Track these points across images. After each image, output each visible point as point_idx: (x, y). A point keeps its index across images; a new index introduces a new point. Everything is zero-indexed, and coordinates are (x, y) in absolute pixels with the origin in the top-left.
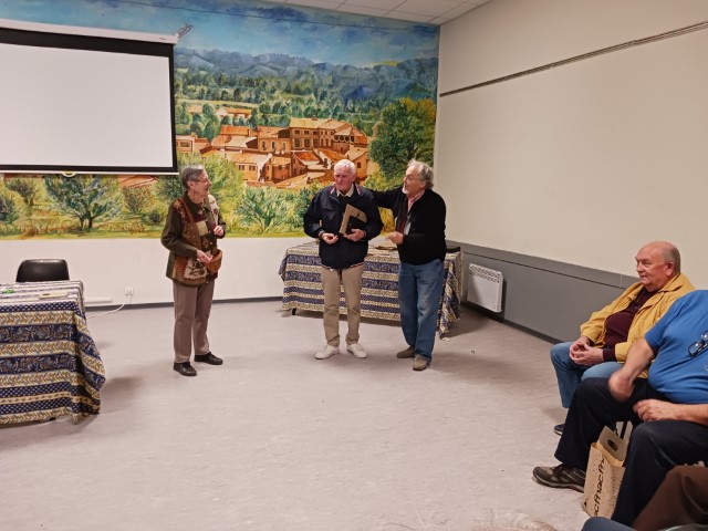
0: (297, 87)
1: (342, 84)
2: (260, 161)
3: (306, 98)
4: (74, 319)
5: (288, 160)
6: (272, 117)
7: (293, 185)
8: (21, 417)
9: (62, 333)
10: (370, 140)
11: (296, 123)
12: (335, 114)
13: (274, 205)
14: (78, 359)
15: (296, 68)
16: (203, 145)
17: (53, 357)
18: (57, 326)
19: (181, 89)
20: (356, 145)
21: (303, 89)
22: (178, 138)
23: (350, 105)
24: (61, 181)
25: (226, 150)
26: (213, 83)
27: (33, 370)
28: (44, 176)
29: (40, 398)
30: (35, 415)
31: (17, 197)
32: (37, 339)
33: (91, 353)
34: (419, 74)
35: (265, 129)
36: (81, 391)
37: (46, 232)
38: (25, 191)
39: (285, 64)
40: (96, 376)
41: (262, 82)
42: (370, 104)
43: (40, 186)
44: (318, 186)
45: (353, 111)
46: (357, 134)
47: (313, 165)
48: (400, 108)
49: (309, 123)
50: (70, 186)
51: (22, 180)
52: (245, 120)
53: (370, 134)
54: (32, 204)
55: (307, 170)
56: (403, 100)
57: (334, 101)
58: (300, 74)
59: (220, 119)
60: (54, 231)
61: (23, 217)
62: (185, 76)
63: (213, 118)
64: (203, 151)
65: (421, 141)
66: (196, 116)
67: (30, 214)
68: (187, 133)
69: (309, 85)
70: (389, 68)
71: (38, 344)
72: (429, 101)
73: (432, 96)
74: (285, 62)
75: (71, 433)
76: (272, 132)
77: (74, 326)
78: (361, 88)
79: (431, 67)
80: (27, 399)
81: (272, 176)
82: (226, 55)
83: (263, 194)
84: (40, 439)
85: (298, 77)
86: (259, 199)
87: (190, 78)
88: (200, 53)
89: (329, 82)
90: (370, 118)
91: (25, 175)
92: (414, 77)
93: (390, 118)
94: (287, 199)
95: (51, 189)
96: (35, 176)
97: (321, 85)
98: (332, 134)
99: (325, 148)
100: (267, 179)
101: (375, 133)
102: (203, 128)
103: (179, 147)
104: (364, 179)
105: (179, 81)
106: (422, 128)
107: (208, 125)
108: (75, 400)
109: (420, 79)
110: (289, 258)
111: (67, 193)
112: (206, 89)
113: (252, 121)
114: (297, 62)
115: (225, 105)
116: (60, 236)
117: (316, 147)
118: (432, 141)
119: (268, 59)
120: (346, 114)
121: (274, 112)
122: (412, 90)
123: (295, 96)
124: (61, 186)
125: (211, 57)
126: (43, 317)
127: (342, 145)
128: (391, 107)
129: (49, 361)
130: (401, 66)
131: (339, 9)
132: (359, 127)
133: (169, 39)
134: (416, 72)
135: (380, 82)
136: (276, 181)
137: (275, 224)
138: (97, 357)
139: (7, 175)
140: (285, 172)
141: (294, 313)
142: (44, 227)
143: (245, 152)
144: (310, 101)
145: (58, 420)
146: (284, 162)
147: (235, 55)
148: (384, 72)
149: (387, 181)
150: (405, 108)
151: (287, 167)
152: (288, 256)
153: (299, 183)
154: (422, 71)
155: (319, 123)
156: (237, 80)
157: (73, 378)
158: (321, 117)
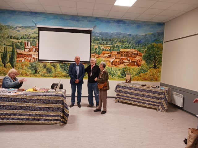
0: (123, 41)
1: (135, 39)
2: (112, 60)
3: (125, 43)
4: (63, 99)
5: (119, 60)
6: (116, 49)
7: (120, 67)
8: (49, 122)
9: (60, 102)
10: (143, 54)
11: (122, 50)
12: (133, 47)
13: (114, 72)
14: (63, 109)
15: (123, 36)
16: (97, 56)
17: (57, 108)
18: (59, 100)
19: (93, 42)
20: (139, 56)
21: (124, 41)
22: (91, 54)
23: (137, 45)
24: (63, 64)
25: (103, 57)
26: (101, 40)
27: (53, 111)
28: (59, 63)
29: (54, 118)
30: (52, 122)
31: (53, 68)
32: (54, 103)
33: (66, 108)
34: (158, 36)
35: (113, 52)
36: (63, 118)
37: (59, 77)
38: (55, 66)
39: (120, 35)
40: (67, 114)
41: (113, 40)
42: (143, 45)
43: (58, 65)
44: (127, 67)
45: (138, 47)
46: (139, 53)
47: (126, 61)
48: (152, 46)
49: (126, 50)
50: (65, 66)
51: (54, 64)
52: (108, 50)
53: (143, 53)
54: (56, 70)
55: (124, 63)
56: (153, 44)
57: (133, 44)
58: (124, 37)
59: (102, 49)
60: (61, 76)
61: (54, 73)
62: (94, 38)
63: (100, 49)
64: (97, 58)
65: (158, 55)
66: (96, 49)
67: (56, 72)
68: (93, 53)
69: (126, 40)
70: (149, 35)
71: (54, 104)
72: (161, 44)
73: (162, 42)
74: (120, 34)
75: (60, 128)
76: (115, 53)
77: (63, 101)
78: (141, 40)
79: (162, 34)
80: (51, 118)
81: (114, 64)
82: (105, 33)
83: (112, 69)
84: (53, 128)
85: (123, 38)
86: (111, 70)
87: (95, 39)
88: (98, 33)
89: (132, 39)
90: (143, 49)
91: (55, 63)
92: (156, 37)
93: (149, 49)
94: (118, 70)
95: (61, 66)
96: (57, 63)
97: (129, 40)
98: (132, 53)
99: (129, 57)
100: (113, 65)
101: (144, 52)
102: (98, 52)
103: (91, 56)
104: (140, 65)
105: (92, 40)
106: (159, 51)
107: (99, 51)
108: (61, 120)
109: (158, 38)
110: (118, 86)
111: (64, 67)
112: (99, 41)
113: (110, 50)
114: (123, 34)
115: (103, 46)
116: (62, 78)
117: (127, 56)
118: (162, 55)
119: (115, 33)
120: (136, 48)
121: (116, 47)
122: (156, 41)
123: (122, 43)
124: (63, 66)
125: (101, 34)
126: (56, 98)
127: (134, 56)
128: (149, 45)
129: (57, 109)
130: (153, 34)
131: (136, 20)
132: (140, 51)
133: (91, 29)
134: (157, 36)
135: (146, 39)
136: (115, 65)
137: (115, 77)
138: (68, 109)
139: (51, 62)
140: (118, 63)
141: (118, 102)
142: (58, 75)
143: (108, 58)
144: (126, 44)
145: (57, 124)
146: (118, 60)
147: (107, 33)
148: (147, 36)
149: (148, 66)
150: (154, 46)
151: (119, 62)
152: (117, 86)
153: (122, 66)
154: (159, 35)
155: (128, 50)
156: (107, 39)
157: (61, 114)
158: (129, 48)
